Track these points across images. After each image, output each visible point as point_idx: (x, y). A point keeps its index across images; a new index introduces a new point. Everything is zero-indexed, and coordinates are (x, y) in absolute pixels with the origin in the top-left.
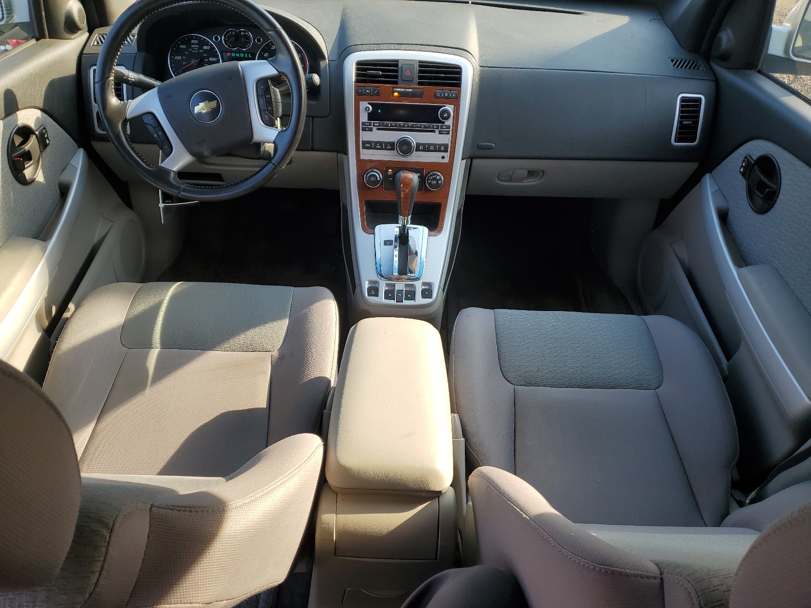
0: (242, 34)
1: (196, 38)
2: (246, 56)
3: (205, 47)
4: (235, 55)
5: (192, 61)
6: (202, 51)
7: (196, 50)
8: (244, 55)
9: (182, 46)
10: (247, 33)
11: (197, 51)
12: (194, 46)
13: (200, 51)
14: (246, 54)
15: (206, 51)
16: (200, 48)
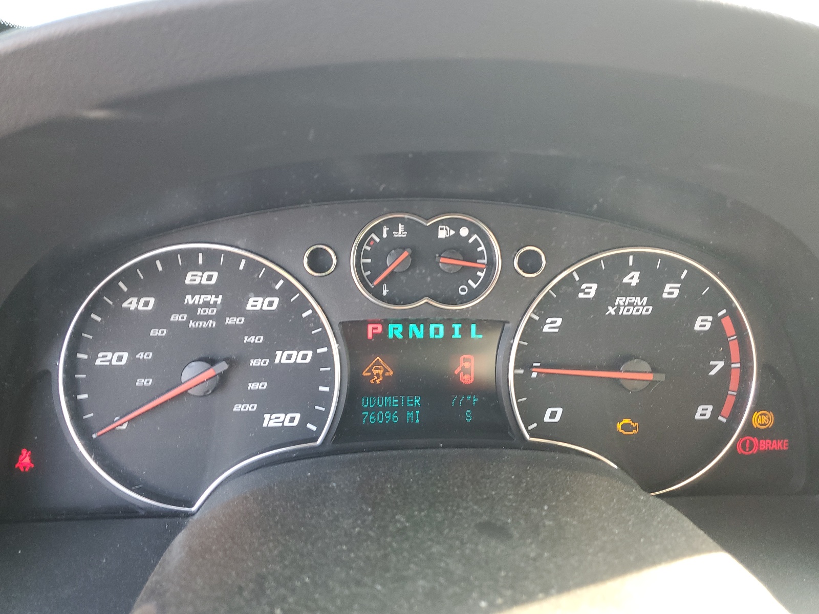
0: (442, 234)
1: (212, 260)
2: (457, 335)
3: (255, 304)
4: (405, 332)
5: (187, 374)
6: (239, 321)
7: (206, 318)
8: (449, 331)
9: (132, 304)
10: (464, 232)
11: (212, 323)
12: (198, 299)
13: (229, 321)
14: (457, 327)
15: (258, 321)
16: (234, 306)
